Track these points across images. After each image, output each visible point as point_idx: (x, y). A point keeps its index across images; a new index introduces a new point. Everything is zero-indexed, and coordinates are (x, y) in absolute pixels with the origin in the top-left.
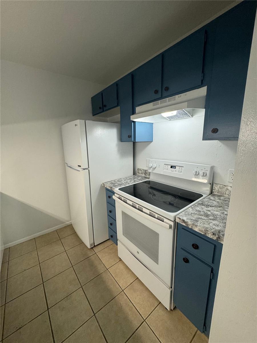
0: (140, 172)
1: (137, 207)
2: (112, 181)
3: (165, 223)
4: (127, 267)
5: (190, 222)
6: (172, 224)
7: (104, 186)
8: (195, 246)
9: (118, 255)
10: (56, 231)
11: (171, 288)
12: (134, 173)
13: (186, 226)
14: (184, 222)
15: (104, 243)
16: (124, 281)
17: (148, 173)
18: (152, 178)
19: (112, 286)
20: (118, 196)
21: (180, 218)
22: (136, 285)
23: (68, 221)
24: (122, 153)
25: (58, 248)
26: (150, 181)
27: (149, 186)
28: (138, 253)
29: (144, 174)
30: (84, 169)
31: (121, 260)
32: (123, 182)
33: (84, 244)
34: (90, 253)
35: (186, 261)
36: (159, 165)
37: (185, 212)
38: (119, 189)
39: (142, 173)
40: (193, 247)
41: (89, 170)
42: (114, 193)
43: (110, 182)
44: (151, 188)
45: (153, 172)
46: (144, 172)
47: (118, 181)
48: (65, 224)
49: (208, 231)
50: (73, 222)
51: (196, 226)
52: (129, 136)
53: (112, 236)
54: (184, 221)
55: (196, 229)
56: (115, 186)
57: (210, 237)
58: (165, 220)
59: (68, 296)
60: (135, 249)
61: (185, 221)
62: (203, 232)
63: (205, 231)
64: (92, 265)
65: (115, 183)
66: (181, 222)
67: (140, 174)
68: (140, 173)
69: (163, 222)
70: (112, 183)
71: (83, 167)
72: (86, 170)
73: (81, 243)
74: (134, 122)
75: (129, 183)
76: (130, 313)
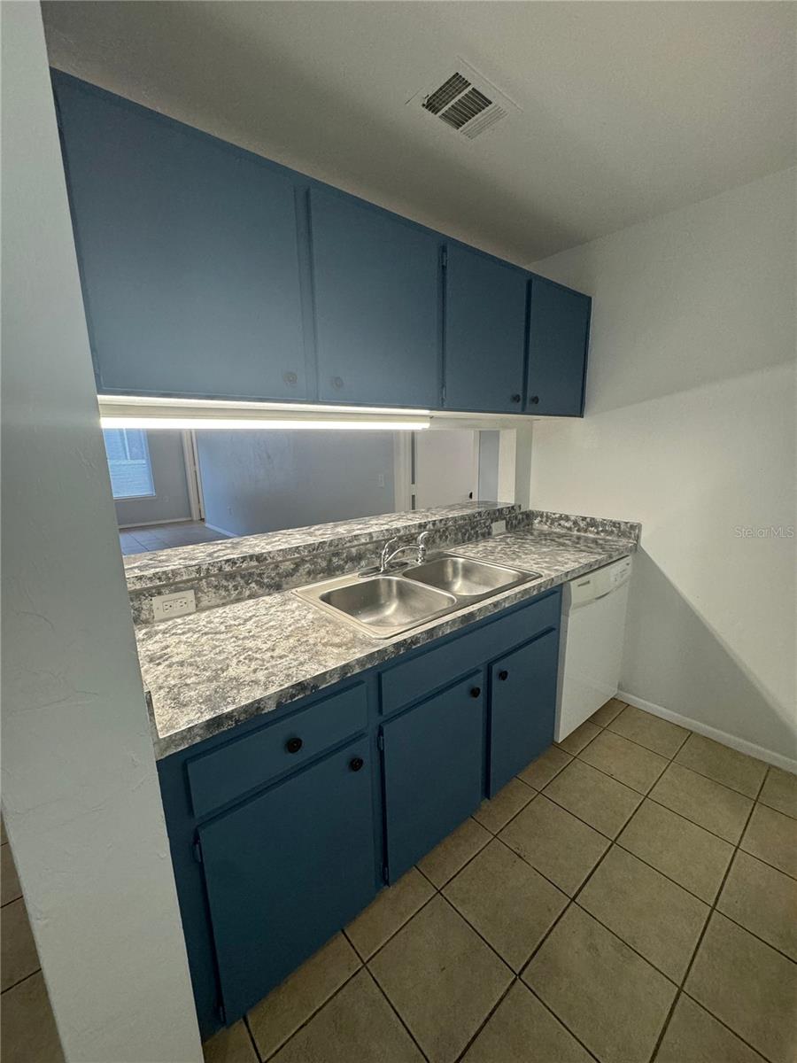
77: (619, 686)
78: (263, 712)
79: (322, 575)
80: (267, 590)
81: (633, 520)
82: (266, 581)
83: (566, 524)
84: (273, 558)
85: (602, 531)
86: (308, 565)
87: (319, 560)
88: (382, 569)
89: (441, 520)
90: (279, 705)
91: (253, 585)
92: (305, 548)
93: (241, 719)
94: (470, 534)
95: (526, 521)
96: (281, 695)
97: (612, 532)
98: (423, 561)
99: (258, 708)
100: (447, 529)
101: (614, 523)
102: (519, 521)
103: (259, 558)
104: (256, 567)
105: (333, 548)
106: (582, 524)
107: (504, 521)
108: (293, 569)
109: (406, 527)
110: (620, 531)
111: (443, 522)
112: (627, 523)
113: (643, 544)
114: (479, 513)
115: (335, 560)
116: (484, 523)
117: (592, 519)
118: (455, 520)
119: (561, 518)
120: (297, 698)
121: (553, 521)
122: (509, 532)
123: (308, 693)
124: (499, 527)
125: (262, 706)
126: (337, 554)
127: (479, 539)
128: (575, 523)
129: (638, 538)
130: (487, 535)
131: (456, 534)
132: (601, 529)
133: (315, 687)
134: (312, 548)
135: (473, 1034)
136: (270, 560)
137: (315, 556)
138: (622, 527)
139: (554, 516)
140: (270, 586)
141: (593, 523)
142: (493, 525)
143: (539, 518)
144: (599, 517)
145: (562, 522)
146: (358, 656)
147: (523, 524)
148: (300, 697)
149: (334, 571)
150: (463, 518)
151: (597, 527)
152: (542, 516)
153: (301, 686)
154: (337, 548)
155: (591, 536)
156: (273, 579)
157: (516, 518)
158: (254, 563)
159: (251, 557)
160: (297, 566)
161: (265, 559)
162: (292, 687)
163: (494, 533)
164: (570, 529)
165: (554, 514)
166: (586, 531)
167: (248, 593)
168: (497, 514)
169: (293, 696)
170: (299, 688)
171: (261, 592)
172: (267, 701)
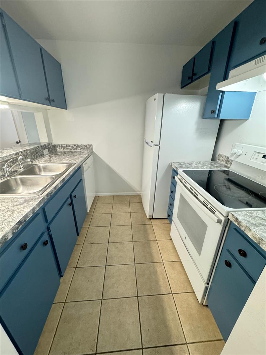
0: (221, 158)
1: (194, 193)
2: (181, 162)
3: (216, 216)
4: (174, 248)
5: (244, 223)
6: (223, 219)
7: (172, 166)
8: (242, 252)
9: (170, 234)
10: (129, 196)
11: (208, 284)
12: (213, 159)
13: (238, 226)
14: (237, 221)
15: (162, 219)
16: (167, 256)
17: (230, 161)
18: (233, 168)
19: (155, 254)
20: (180, 177)
21: (233, 216)
22: (177, 265)
23: (139, 192)
24: (201, 132)
25: (126, 209)
26: (229, 171)
27: (227, 177)
28: (186, 238)
29: (225, 162)
30: (155, 145)
31: (171, 239)
32: (193, 166)
33: (145, 213)
34: (148, 222)
35: (228, 264)
36: (246, 153)
37: (247, 213)
38: (183, 171)
39: (223, 161)
40: (239, 253)
41: (159, 147)
42: (177, 174)
43: (178, 162)
44: (229, 180)
45: (235, 160)
46: (226, 160)
47: (188, 164)
48: (136, 192)
49: (262, 240)
50: (142, 193)
51: (250, 230)
52: (212, 111)
53: (169, 216)
54: (237, 219)
55: (249, 234)
56: (181, 167)
57: (263, 249)
58: (217, 213)
59: (122, 242)
60: (184, 234)
61: (239, 220)
62: (256, 240)
63: (260, 240)
64: (145, 231)
65: (183, 165)
66: (233, 220)
67: (220, 162)
68: (221, 160)
69: (214, 213)
70: (181, 164)
71: (154, 143)
72: (156, 146)
73: (144, 212)
74: (223, 92)
75: (199, 167)
76: (161, 280)
77: (96, 192)
78: (8, 240)
81: (90, 144)
83: (69, 148)
85: (82, 148)
88: (6, 175)
89: (24, 151)
90: (13, 233)
94: (36, 155)
95: (54, 149)
96: (13, 229)
97: (85, 148)
98: (23, 168)
99: (5, 239)
100: (27, 154)
101: (85, 145)
102: (52, 149)
106: (75, 147)
107: (47, 149)
109: (10, 155)
110: (87, 147)
111: (26, 151)
112: (88, 145)
113: (94, 150)
114: (38, 147)
116: (41, 150)
117: (78, 145)
118: (30, 150)
119: (67, 146)
120: (19, 228)
121: (64, 147)
122: (50, 153)
123: (23, 224)
124: (46, 152)
125: (7, 238)
127: (40, 157)
128: (72, 147)
129: (92, 149)
130: (43, 155)
131: (31, 156)
132: (81, 148)
133: (25, 221)
135: (103, 285)
138: (87, 146)
139: (64, 146)
141: (78, 146)
142: (44, 151)
143: (59, 147)
144: (80, 144)
145: (68, 147)
146: (36, 203)
147: (53, 150)
148: (20, 227)
150: (33, 149)
151: (80, 147)
152: (59, 146)
153: (20, 223)
155: (79, 150)
157: (51, 148)
162: (17, 224)
163: (45, 154)
164: (71, 149)
165: (64, 145)
166: (76, 149)
168: (44, 147)
169: (18, 228)
170: (19, 223)
172: (8, 234)
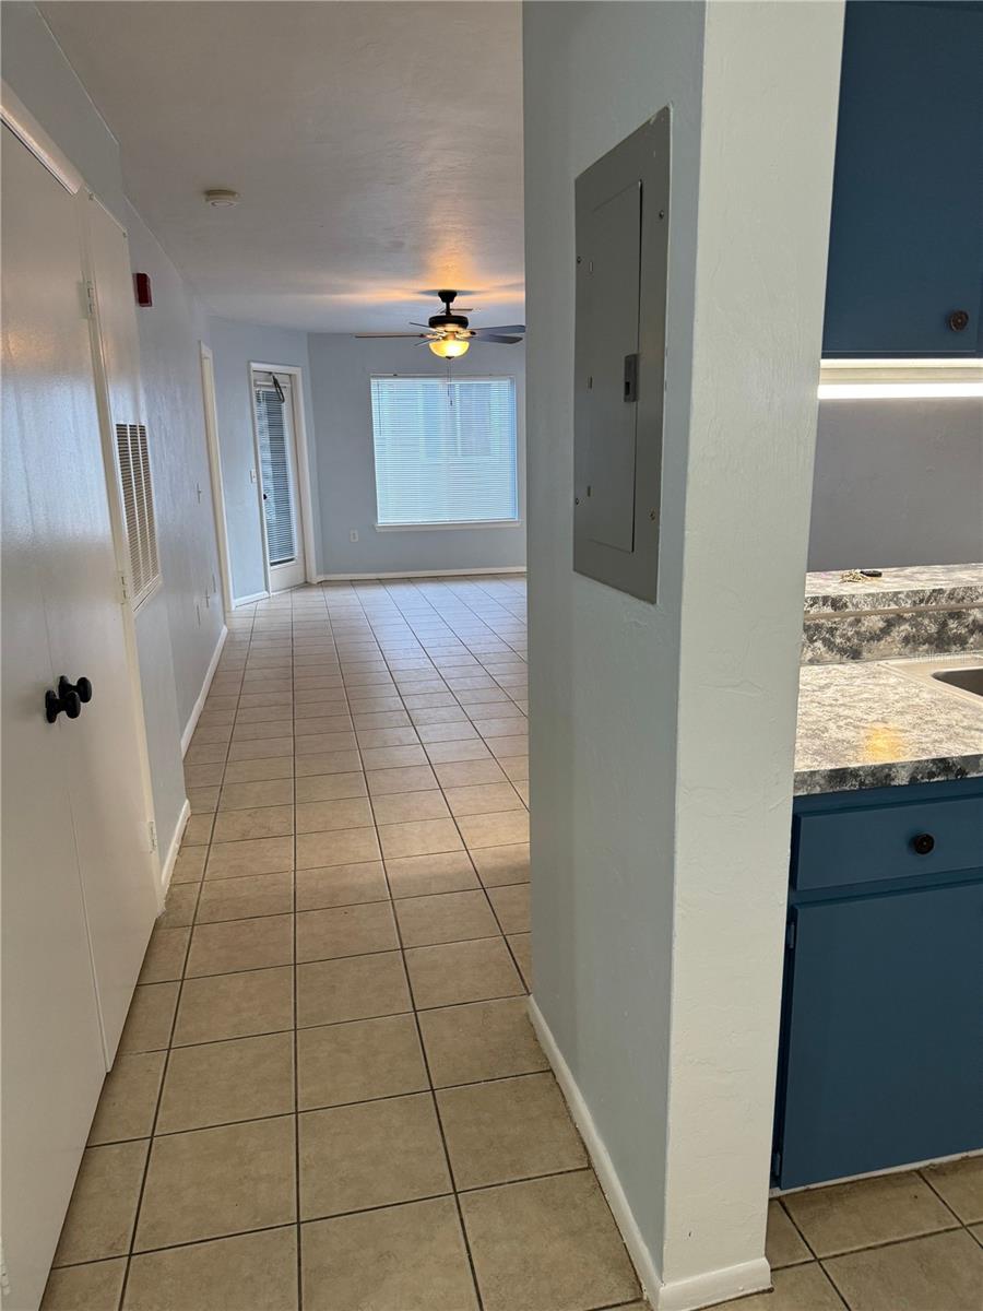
78: (893, 783)
79: (926, 647)
80: (838, 657)
82: (838, 641)
84: (856, 606)
86: (906, 627)
87: (926, 622)
90: (913, 779)
91: (819, 644)
92: (908, 596)
93: (867, 782)
96: (917, 768)
99: (888, 776)
103: (836, 603)
104: (828, 617)
105: (953, 603)
108: (881, 630)
115: (952, 624)
120: (936, 779)
123: (952, 777)
125: (893, 775)
126: (957, 615)
133: (962, 772)
134: (920, 598)
136: (851, 609)
137: (920, 614)
140: (842, 651)
148: (940, 779)
149: (948, 644)
153: (943, 764)
154: (960, 605)
156: (849, 639)
158: (828, 610)
159: (825, 599)
160: (890, 624)
161: (845, 605)
162: (934, 761)
167: (809, 655)
169: (931, 775)
170: (941, 765)
171: (828, 656)
172: (899, 769)
